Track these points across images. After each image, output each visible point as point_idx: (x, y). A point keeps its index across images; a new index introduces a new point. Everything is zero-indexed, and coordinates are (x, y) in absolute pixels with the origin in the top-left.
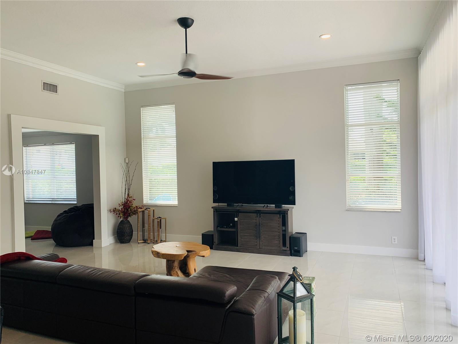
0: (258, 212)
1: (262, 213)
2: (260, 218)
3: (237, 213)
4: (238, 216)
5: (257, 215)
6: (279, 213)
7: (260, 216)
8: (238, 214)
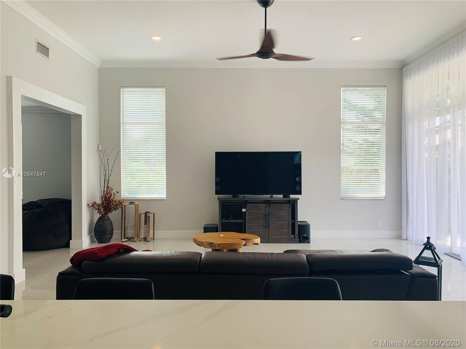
0: (268, 202)
1: (272, 203)
2: (269, 208)
3: (245, 204)
4: (247, 206)
5: (267, 205)
6: (289, 202)
7: (270, 206)
8: (247, 205)
